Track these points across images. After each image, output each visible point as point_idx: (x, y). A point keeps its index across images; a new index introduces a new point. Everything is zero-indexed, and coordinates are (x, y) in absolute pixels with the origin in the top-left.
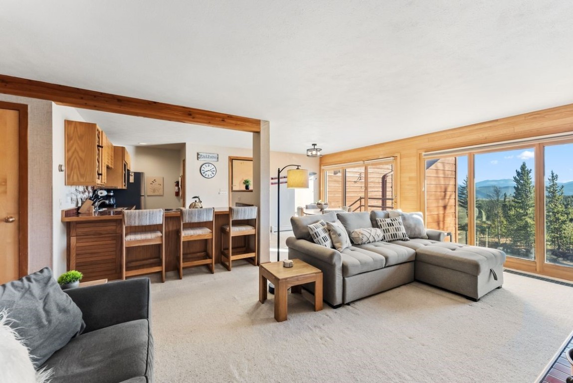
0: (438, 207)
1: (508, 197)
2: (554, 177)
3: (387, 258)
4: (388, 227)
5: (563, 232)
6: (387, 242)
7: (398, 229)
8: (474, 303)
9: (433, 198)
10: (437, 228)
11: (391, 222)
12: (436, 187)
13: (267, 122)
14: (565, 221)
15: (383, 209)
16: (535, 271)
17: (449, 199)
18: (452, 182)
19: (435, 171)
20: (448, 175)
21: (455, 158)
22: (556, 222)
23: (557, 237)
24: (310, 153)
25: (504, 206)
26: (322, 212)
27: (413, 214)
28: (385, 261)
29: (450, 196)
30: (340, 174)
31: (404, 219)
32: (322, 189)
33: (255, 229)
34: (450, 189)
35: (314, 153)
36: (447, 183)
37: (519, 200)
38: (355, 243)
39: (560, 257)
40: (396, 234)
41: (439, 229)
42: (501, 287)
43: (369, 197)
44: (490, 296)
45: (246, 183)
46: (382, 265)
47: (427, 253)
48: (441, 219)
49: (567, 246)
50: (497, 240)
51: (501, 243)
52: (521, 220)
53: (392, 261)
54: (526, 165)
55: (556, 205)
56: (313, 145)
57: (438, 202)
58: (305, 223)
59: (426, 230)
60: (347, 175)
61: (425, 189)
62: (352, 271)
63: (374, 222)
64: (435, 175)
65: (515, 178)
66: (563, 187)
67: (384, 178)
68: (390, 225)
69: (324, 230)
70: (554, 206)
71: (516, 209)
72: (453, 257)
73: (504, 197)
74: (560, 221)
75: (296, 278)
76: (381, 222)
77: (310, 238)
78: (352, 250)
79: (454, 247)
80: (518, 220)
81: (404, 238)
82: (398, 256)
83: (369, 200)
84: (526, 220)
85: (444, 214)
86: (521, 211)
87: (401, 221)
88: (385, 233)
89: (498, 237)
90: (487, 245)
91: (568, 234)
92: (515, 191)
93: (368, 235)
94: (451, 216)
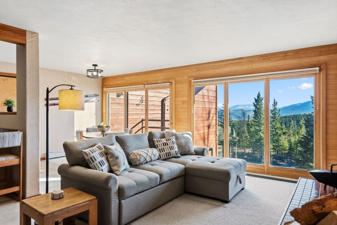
0: (204, 127)
1: (250, 118)
2: (275, 104)
3: (161, 176)
4: (163, 147)
5: (280, 142)
6: (162, 160)
7: (172, 148)
8: (227, 205)
9: (200, 119)
10: (203, 145)
11: (166, 142)
12: (203, 110)
13: (35, 34)
14: (281, 134)
15: (162, 130)
16: (264, 173)
17: (212, 120)
18: (214, 106)
19: (201, 96)
20: (211, 100)
21: (216, 86)
22: (276, 135)
23: (277, 146)
24: (90, 74)
25: (248, 125)
26: (102, 135)
27: (183, 134)
28: (159, 178)
29: (213, 117)
30: (122, 97)
31: (177, 138)
32: (104, 111)
33: (20, 158)
34: (213, 111)
35: (95, 73)
36: (211, 107)
37: (256, 120)
38: (133, 164)
39: (278, 160)
40: (170, 152)
41: (205, 145)
42: (244, 188)
43: (149, 119)
44: (237, 197)
45: (8, 104)
46: (157, 182)
47: (194, 167)
48: (206, 137)
49: (282, 151)
50: (243, 151)
51: (246, 152)
52: (258, 135)
53: (165, 178)
54: (260, 94)
55: (276, 123)
56: (93, 65)
57: (204, 123)
58: (79, 148)
59: (194, 147)
60: (129, 98)
61: (195, 111)
62: (128, 193)
63: (152, 143)
64: (202, 100)
65: (254, 103)
66: (279, 110)
67: (163, 101)
68: (165, 144)
69: (101, 154)
70: (275, 124)
71: (255, 126)
72: (213, 168)
73: (248, 117)
74: (278, 134)
75: (66, 210)
76: (158, 142)
77: (86, 163)
78: (129, 172)
79: (213, 160)
80: (256, 135)
81: (176, 156)
82: (171, 173)
83: (149, 121)
84: (261, 134)
85: (208, 132)
86: (258, 128)
87: (174, 140)
88: (160, 152)
89: (244, 148)
90: (236, 156)
91: (282, 143)
92: (254, 113)
93: (145, 155)
94: (213, 134)
